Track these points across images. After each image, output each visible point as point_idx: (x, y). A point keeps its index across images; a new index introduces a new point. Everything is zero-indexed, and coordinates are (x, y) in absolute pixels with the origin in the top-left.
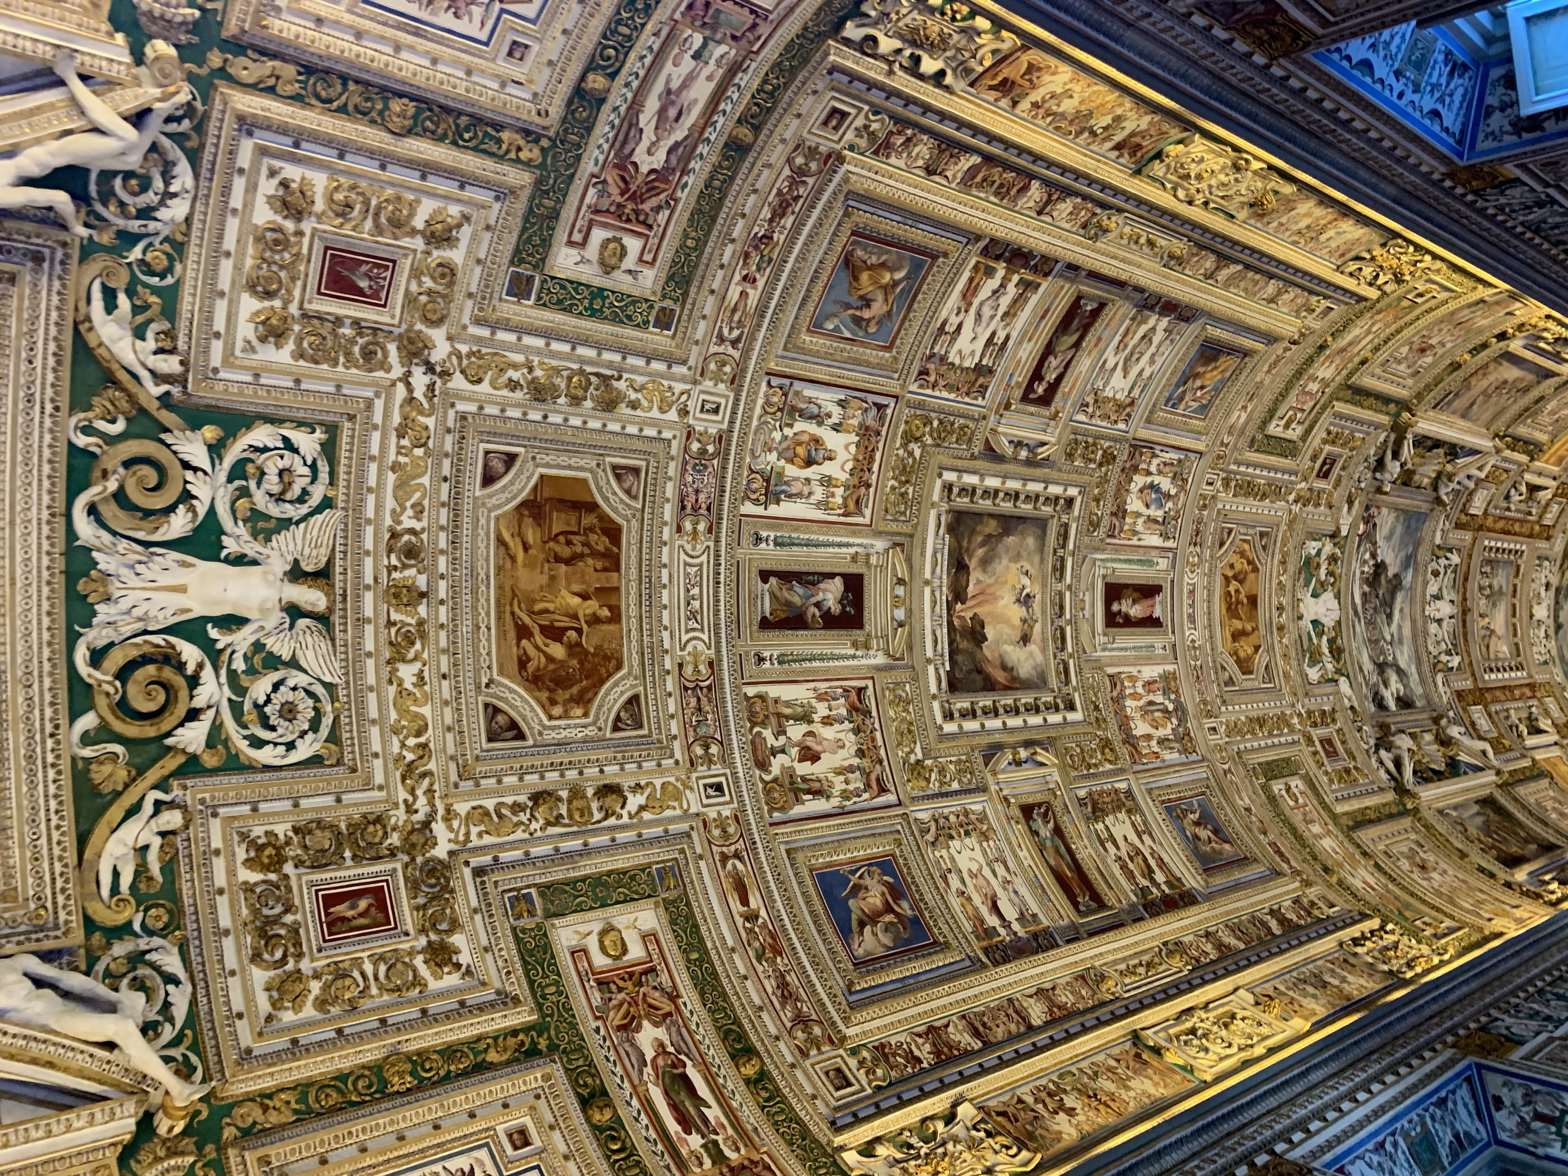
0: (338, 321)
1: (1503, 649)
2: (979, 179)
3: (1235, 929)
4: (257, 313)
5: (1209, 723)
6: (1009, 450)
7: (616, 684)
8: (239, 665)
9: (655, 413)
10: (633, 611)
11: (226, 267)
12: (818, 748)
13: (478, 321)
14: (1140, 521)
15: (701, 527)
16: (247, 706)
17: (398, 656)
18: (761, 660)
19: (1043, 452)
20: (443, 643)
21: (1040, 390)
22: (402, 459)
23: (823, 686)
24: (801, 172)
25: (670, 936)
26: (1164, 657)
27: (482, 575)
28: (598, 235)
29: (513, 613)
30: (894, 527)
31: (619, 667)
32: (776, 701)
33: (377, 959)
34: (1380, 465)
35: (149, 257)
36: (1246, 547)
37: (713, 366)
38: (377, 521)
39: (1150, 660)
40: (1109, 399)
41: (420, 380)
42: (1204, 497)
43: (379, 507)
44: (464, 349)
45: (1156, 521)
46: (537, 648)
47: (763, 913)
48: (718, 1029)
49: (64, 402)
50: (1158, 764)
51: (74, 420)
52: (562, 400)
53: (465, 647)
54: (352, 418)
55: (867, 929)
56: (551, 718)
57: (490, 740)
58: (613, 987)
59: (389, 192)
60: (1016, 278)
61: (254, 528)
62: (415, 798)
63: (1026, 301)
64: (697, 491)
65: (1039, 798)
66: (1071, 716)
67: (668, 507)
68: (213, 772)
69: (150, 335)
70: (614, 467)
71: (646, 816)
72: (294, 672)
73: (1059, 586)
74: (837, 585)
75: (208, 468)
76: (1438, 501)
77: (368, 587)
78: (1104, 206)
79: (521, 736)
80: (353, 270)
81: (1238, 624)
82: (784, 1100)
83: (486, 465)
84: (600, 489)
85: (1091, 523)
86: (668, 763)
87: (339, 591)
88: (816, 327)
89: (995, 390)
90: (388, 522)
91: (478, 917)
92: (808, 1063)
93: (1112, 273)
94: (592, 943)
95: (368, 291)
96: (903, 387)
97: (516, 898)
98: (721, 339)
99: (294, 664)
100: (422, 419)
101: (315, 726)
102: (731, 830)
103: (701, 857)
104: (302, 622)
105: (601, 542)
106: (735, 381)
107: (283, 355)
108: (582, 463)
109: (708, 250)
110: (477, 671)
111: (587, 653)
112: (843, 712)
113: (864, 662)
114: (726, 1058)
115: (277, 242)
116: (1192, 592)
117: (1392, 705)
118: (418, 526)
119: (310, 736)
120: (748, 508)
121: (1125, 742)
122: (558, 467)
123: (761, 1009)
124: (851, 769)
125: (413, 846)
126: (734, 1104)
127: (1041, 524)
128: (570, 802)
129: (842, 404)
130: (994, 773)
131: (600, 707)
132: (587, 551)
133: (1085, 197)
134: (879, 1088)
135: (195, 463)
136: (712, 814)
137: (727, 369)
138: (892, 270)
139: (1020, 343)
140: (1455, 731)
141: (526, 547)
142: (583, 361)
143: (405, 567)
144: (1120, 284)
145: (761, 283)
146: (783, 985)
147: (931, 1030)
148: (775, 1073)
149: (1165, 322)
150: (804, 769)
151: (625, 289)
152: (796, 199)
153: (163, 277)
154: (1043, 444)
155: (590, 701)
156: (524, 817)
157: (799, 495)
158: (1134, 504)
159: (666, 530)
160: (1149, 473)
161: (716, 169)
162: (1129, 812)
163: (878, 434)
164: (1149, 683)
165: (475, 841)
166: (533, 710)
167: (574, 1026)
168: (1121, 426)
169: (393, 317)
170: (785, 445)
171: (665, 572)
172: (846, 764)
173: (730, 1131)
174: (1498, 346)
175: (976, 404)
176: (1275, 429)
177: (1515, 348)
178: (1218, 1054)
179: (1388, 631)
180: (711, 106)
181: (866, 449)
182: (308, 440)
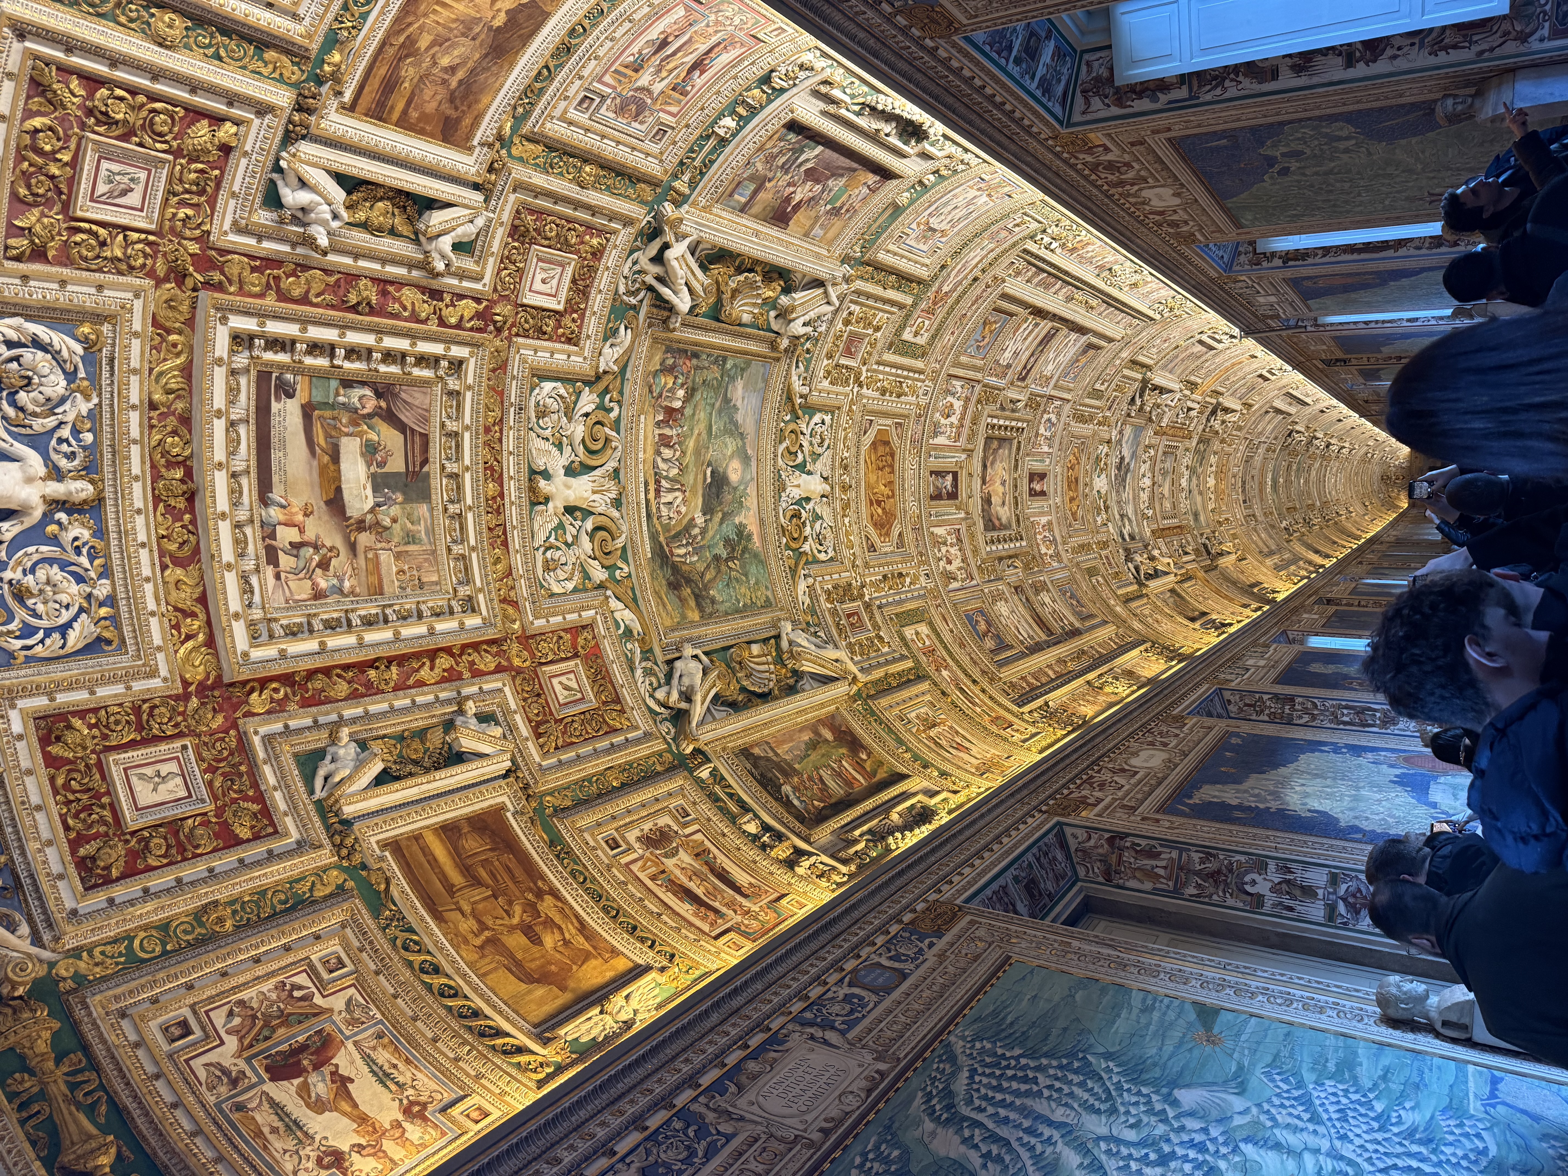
0: (843, 367)
1: (1167, 505)
2: (1042, 283)
3: (1100, 645)
4: (827, 366)
5: (1065, 547)
6: (1008, 404)
7: (896, 527)
10: (898, 492)
14: (1043, 438)
17: (845, 514)
19: (1019, 405)
23: (948, 528)
25: (934, 637)
26: (1048, 512)
30: (970, 447)
31: (896, 518)
33: (867, 639)
34: (1132, 402)
39: (1042, 514)
40: (1044, 376)
41: (856, 389)
42: (1066, 424)
44: (870, 375)
45: (1048, 438)
48: (962, 672)
50: (1052, 568)
52: (889, 395)
56: (881, 542)
57: (869, 551)
59: (873, 312)
60: (1034, 322)
61: (814, 458)
62: (857, 576)
63: (1034, 332)
65: (1018, 583)
66: (1023, 543)
70: (896, 424)
71: (913, 587)
74: (950, 477)
75: (806, 433)
76: (1150, 420)
78: (1078, 288)
79: (876, 550)
81: (1072, 494)
84: (891, 435)
85: (1028, 441)
86: (913, 564)
89: (1010, 375)
91: (885, 625)
93: (1068, 317)
94: (915, 638)
96: (983, 376)
97: (891, 618)
100: (854, 407)
103: (931, 605)
106: (935, 381)
107: (828, 383)
108: (889, 422)
109: (947, 322)
110: (863, 520)
112: (955, 540)
113: (959, 516)
116: (1056, 477)
117: (1127, 537)
121: (1040, 557)
122: (883, 425)
123: (971, 666)
125: (861, 595)
127: (1013, 442)
128: (892, 579)
129: (962, 387)
130: (1003, 571)
131: (892, 537)
133: (1074, 285)
135: (803, 431)
139: (1025, 352)
140: (1156, 553)
144: (1067, 321)
147: (1022, 678)
149: (1076, 336)
150: (949, 567)
151: (918, 343)
154: (1020, 401)
155: (890, 534)
156: (883, 585)
157: (943, 433)
160: (1049, 413)
162: (1047, 591)
163: (970, 400)
164: (1044, 526)
165: (874, 595)
166: (877, 538)
167: (925, 668)
168: (1045, 389)
169: (856, 363)
171: (906, 473)
172: (960, 565)
174: (1198, 337)
175: (1002, 383)
176: (1097, 386)
177: (1204, 338)
178: (1121, 689)
179: (1124, 496)
180: (976, 266)
181: (965, 408)
182: (828, 418)
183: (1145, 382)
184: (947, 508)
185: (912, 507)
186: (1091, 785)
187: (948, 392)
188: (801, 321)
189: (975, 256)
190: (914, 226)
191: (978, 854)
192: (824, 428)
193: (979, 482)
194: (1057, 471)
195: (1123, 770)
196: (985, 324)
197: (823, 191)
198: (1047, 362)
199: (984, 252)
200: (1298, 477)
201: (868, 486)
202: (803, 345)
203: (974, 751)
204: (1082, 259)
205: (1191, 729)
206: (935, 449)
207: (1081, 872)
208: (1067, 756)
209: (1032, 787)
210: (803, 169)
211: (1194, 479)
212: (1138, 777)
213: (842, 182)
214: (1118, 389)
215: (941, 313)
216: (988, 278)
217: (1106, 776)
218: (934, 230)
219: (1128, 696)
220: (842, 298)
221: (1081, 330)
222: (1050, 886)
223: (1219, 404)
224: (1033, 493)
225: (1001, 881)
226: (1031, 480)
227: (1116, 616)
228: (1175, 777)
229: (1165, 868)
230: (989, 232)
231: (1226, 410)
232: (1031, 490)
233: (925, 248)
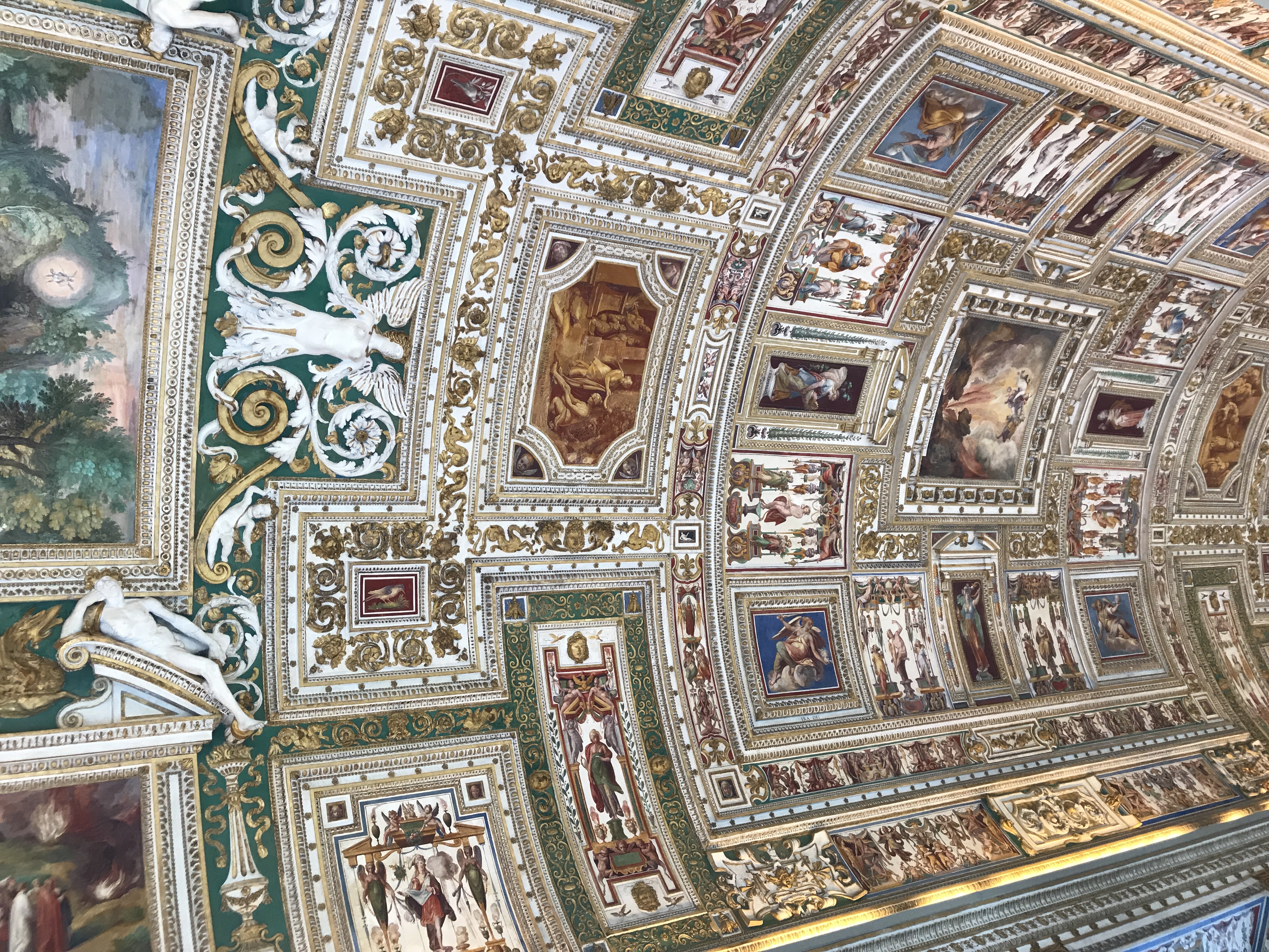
0: (447, 124)
2: (1076, 41)
4: (381, 113)
5: (1156, 527)
6: (1040, 269)
7: (625, 441)
8: (329, 395)
9: (709, 216)
10: (652, 382)
11: (359, 75)
12: (786, 512)
13: (566, 131)
14: (1154, 342)
15: (728, 316)
16: (331, 429)
17: (453, 400)
18: (753, 432)
19: (1074, 276)
20: (491, 395)
21: (1088, 222)
22: (482, 241)
23: (803, 460)
24: (895, 25)
25: (624, 650)
26: (1136, 464)
27: (532, 341)
28: (689, 65)
29: (551, 375)
30: (908, 329)
31: (631, 426)
32: (759, 468)
35: (297, 63)
36: (1256, 373)
37: (771, 179)
38: (453, 291)
39: (1119, 466)
40: (1156, 234)
42: (1228, 326)
43: (457, 278)
44: (550, 153)
45: (1169, 343)
46: (566, 405)
47: (703, 642)
48: (643, 730)
49: (218, 180)
50: (1095, 558)
51: (224, 193)
52: (628, 200)
53: (507, 401)
54: (445, 205)
55: (786, 669)
56: (566, 462)
57: (515, 475)
58: (571, 684)
59: (506, 19)
60: (1091, 126)
61: (354, 288)
62: (448, 514)
63: (1096, 146)
64: (732, 285)
65: (972, 577)
66: (1026, 510)
67: (702, 296)
68: (300, 477)
69: (291, 127)
70: (662, 259)
71: (627, 550)
72: (371, 406)
73: (1053, 393)
75: (324, 238)
77: (438, 344)
79: (539, 474)
80: (464, 83)
81: (1221, 441)
82: (680, 798)
83: (551, 251)
84: (645, 278)
85: (1102, 341)
86: (654, 510)
87: (415, 344)
88: (878, 153)
89: (1041, 219)
90: (463, 291)
91: (479, 613)
92: (707, 771)
93: (1194, 131)
94: (563, 647)
95: (474, 101)
96: (950, 210)
97: (512, 602)
98: (785, 157)
99: (371, 398)
100: (503, 208)
101: (380, 449)
102: (694, 571)
103: (663, 590)
105: (637, 323)
106: (789, 194)
107: (396, 149)
108: (634, 254)
109: (790, 83)
110: (514, 418)
111: (606, 412)
112: (817, 483)
113: (847, 443)
114: (644, 757)
115: (402, 58)
116: (1183, 409)
118: (486, 296)
119: (375, 457)
120: (776, 302)
121: (1069, 536)
122: (613, 256)
123: (681, 721)
124: (810, 533)
125: (440, 552)
126: (641, 794)
127: (1053, 336)
128: (568, 531)
129: (887, 219)
130: (938, 551)
131: (608, 457)
132: (623, 328)
134: (757, 802)
135: (314, 234)
136: (681, 556)
137: (785, 183)
138: (966, 111)
139: (1079, 181)
141: (572, 321)
142: (652, 168)
143: (471, 329)
145: (833, 113)
146: (704, 703)
147: (815, 762)
148: (679, 775)
149: (1238, 174)
150: (768, 528)
151: (704, 111)
152: (885, 46)
153: (306, 80)
154: (1076, 269)
155: (601, 452)
156: (529, 539)
157: (826, 294)
158: (1152, 326)
159: (696, 316)
160: (1176, 300)
161: (812, 17)
162: (1052, 599)
163: (916, 246)
164: (1112, 486)
165: (488, 554)
166: (553, 455)
167: (534, 709)
168: (1162, 258)
169: (493, 123)
170: (822, 250)
171: (687, 352)
172: (806, 527)
173: (633, 815)
181: (900, 259)
182: (408, 220)
184: (812, 426)
192: (394, 237)
193: (938, 391)
194: (1187, 400)
206: (792, 319)
215: (757, 59)
227: (1214, 666)
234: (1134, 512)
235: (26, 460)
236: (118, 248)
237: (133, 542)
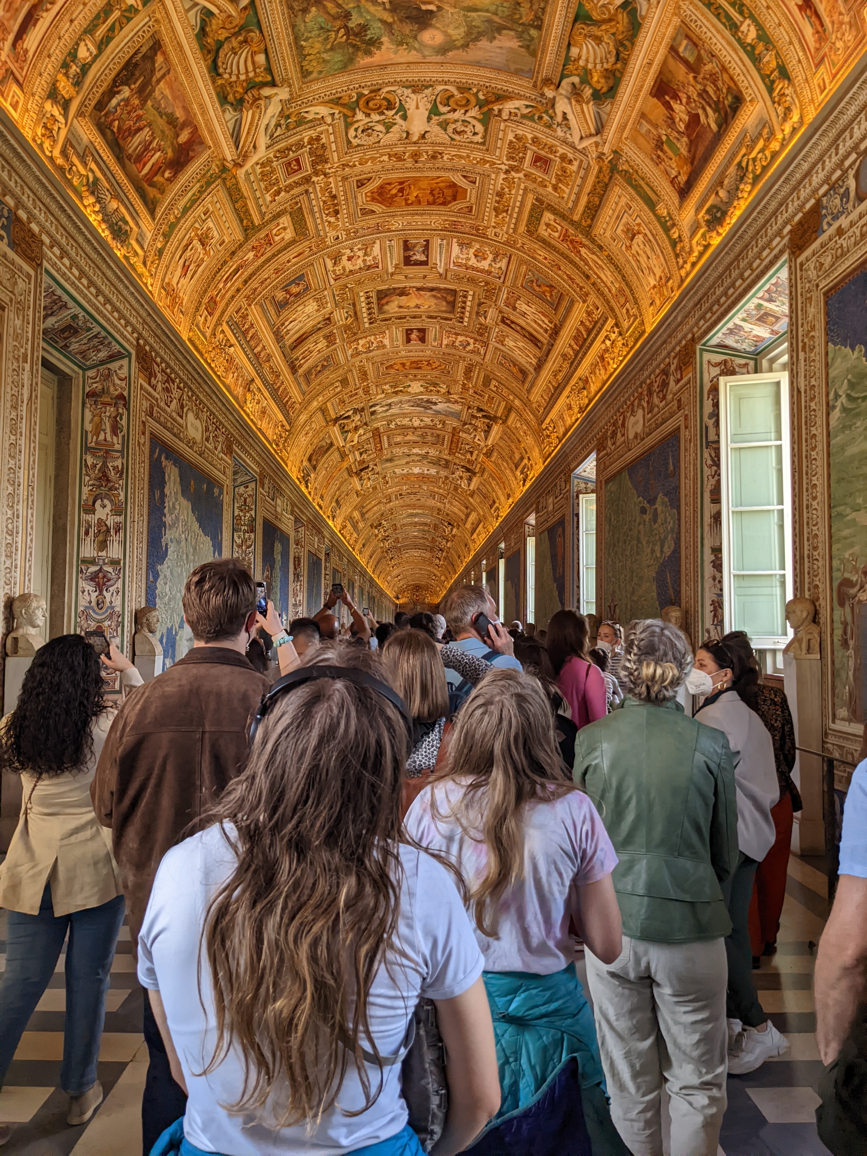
0: (524, 154)
1: (398, 439)
2: (580, 333)
3: (285, 389)
4: (526, 137)
5: (364, 360)
6: (482, 309)
7: (379, 207)
9: (494, 221)
10: (411, 209)
13: (526, 187)
14: (454, 339)
15: (447, 226)
17: (391, 156)
19: (482, 318)
20: (396, 166)
22: (471, 158)
23: (379, 257)
24: (581, 288)
25: (283, 245)
26: (393, 345)
27: (425, 174)
28: (559, 228)
30: (449, 275)
31: (387, 207)
32: (373, 247)
33: (277, 179)
34: (480, 410)
36: (443, 367)
37: (513, 239)
39: (392, 340)
40: (504, 339)
41: (504, 167)
42: (465, 358)
43: (452, 151)
44: (516, 181)
45: (454, 343)
47: (290, 264)
50: (347, 349)
52: (498, 199)
54: (487, 150)
56: (366, 193)
57: (357, 181)
59: (570, 183)
60: (549, 329)
61: (442, 123)
62: (334, 169)
63: (541, 329)
65: (333, 321)
66: (367, 324)
67: (455, 219)
68: (345, 121)
70: (471, 207)
71: (327, 224)
72: (384, 134)
73: (424, 317)
76: (465, 424)
77: (419, 149)
78: (572, 363)
79: (358, 187)
80: (543, 163)
81: (408, 364)
82: (233, 300)
83: (470, 177)
84: (461, 202)
85: (452, 327)
86: (347, 224)
88: (529, 271)
89: (507, 310)
90: (446, 153)
91: (291, 196)
93: (550, 356)
94: (280, 227)
95: (536, 164)
96: (507, 286)
97: (297, 203)
98: (523, 244)
100: (488, 165)
102: (321, 246)
103: (311, 242)
104: (405, 135)
106: (507, 243)
107: (511, 138)
108: (473, 200)
109: (555, 253)
110: (385, 175)
112: (368, 264)
113: (390, 267)
114: (244, 279)
115: (551, 150)
116: (422, 351)
117: (373, 409)
118: (445, 159)
120: (456, 239)
121: (356, 339)
122: (471, 194)
124: (344, 270)
125: (317, 173)
127: (452, 313)
128: (333, 204)
129: (500, 268)
130: (343, 307)
131: (371, 204)
133: (574, 360)
135: (468, 113)
136: (327, 240)
137: (512, 242)
139: (525, 321)
140: (361, 431)
142: (513, 208)
143: (428, 156)
144: (547, 356)
145: (544, 261)
147: (252, 324)
149: (534, 363)
150: (345, 258)
151: (540, 227)
152: (573, 282)
153: (538, 120)
154: (485, 319)
155: (373, 201)
156: (327, 195)
157: (462, 251)
158: (460, 338)
159: (445, 217)
160: (474, 344)
161: (581, 267)
162: (327, 346)
163: (488, 275)
164: (381, 342)
165: (318, 186)
166: (369, 188)
168: (494, 340)
169: (527, 167)
171: (427, 217)
172: (347, 268)
174: (526, 456)
175: (501, 304)
176: (494, 382)
177: (525, 461)
178: (250, 406)
179: (405, 406)
180: (599, 277)
181: (482, 271)
182: (478, 138)
183: (494, 419)
184: (397, 256)
185: (397, 223)
186: (167, 381)
187: (496, 256)
188: (568, 111)
189: (607, 276)
190: (638, 221)
191: (91, 283)
192: (470, 134)
193: (419, 285)
194: (427, 351)
195: (182, 407)
196: (551, 286)
197: (679, 132)
198: (515, 341)
199: (609, 284)
200: (419, 531)
201: (417, 180)
202: (546, 112)
203: (184, 281)
204: (594, 366)
205: (222, 459)
206: (448, 244)
207: (91, 373)
208: (189, 362)
209: (159, 332)
210: (700, 112)
211: (418, 458)
212: (178, 418)
213: (684, 151)
214: (491, 399)
215: (563, 247)
216: (587, 288)
217: (176, 394)
218: (632, 239)
219: (245, 411)
220: (584, 152)
221: (539, 368)
222: (74, 347)
223: (475, 474)
224: (408, 332)
225: (71, 304)
226: (419, 330)
227: (309, 402)
228: (182, 447)
229: (105, 440)
230: (625, 288)
231: (470, 479)
232: (412, 330)
233: (619, 231)
234: (371, 351)
235: (339, 40)
236: (450, 54)
237: (303, 83)
